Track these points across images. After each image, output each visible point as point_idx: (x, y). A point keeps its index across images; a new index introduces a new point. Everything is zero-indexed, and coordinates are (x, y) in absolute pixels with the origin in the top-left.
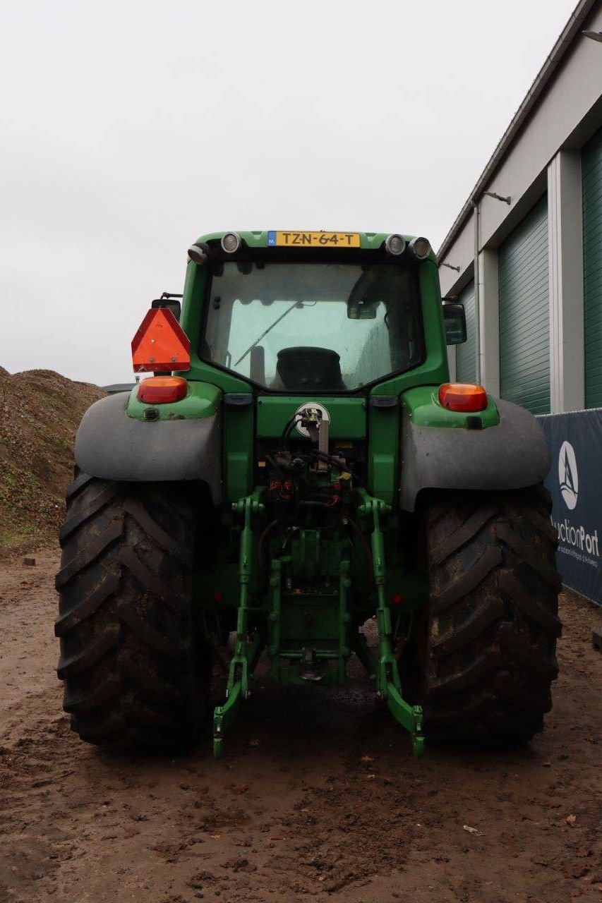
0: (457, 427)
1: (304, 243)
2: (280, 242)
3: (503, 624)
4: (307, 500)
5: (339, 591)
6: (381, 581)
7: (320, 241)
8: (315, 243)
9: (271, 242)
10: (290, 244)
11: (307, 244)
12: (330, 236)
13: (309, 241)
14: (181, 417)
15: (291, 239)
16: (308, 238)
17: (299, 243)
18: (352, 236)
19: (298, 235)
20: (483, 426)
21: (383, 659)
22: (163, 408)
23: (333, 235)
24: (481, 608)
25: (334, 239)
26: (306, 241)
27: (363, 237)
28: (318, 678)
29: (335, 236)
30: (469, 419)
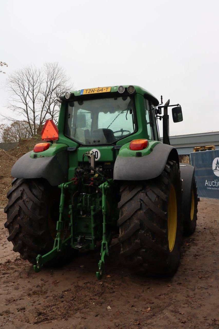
0: (132, 156)
1: (92, 92)
2: (84, 93)
3: (140, 232)
4: (86, 184)
5: (91, 216)
6: (104, 213)
7: (97, 91)
8: (96, 92)
9: (82, 94)
10: (87, 93)
11: (93, 93)
12: (101, 89)
13: (94, 92)
14: (43, 157)
15: (88, 92)
16: (93, 90)
17: (90, 93)
18: (108, 88)
19: (91, 90)
20: (142, 155)
21: (103, 242)
22: (39, 154)
23: (102, 88)
24: (132, 225)
25: (102, 90)
26: (93, 92)
27: (112, 88)
28: (80, 247)
29: (103, 89)
30: (137, 153)
